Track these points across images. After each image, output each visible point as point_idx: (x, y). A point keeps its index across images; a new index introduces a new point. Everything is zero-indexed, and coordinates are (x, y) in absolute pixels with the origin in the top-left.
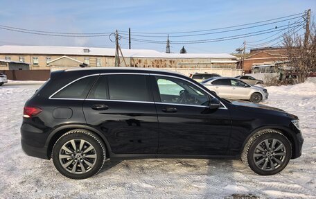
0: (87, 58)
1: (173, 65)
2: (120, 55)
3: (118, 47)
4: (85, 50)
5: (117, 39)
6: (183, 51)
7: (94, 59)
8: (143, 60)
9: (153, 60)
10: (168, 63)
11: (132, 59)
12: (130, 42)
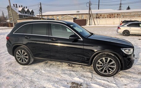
0: (78, 15)
1: (119, 16)
2: (91, 13)
3: (90, 9)
4: (77, 12)
5: (90, 5)
6: (129, 8)
7: (81, 15)
8: (103, 15)
9: (108, 14)
10: (116, 15)
11: (97, 14)
12: (99, 6)
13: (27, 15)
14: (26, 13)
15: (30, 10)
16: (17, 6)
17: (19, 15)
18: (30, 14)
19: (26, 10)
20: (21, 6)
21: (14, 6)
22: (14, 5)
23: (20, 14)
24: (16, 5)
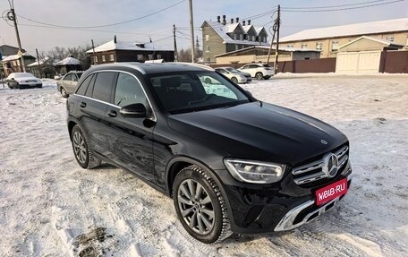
13: (246, 42)
14: (245, 37)
15: (258, 30)
16: (225, 20)
17: (227, 44)
18: (257, 40)
19: (246, 29)
20: (235, 20)
21: (219, 21)
22: (219, 18)
23: (230, 40)
24: (224, 17)
